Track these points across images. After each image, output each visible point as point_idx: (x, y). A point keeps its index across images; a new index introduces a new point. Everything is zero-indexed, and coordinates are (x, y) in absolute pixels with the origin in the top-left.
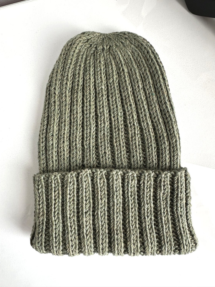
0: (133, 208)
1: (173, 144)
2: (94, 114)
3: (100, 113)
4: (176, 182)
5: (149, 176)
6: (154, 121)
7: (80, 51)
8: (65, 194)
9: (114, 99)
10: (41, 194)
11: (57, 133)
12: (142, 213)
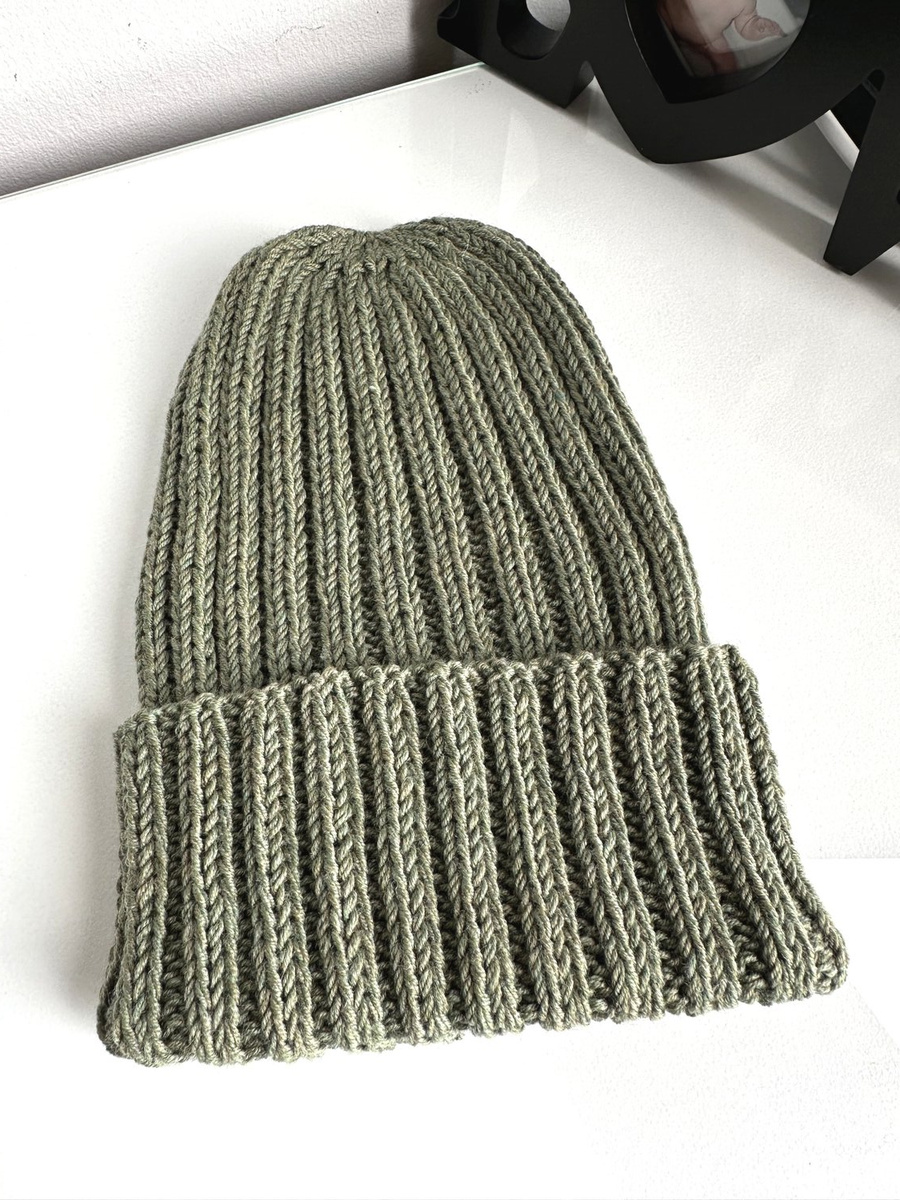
0: (535, 808)
1: (660, 556)
2: (350, 480)
3: (372, 477)
4: (695, 688)
5: (585, 672)
6: (577, 485)
7: (285, 282)
8: (248, 776)
9: (419, 423)
10: (147, 785)
11: (211, 558)
12: (577, 825)
